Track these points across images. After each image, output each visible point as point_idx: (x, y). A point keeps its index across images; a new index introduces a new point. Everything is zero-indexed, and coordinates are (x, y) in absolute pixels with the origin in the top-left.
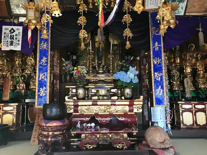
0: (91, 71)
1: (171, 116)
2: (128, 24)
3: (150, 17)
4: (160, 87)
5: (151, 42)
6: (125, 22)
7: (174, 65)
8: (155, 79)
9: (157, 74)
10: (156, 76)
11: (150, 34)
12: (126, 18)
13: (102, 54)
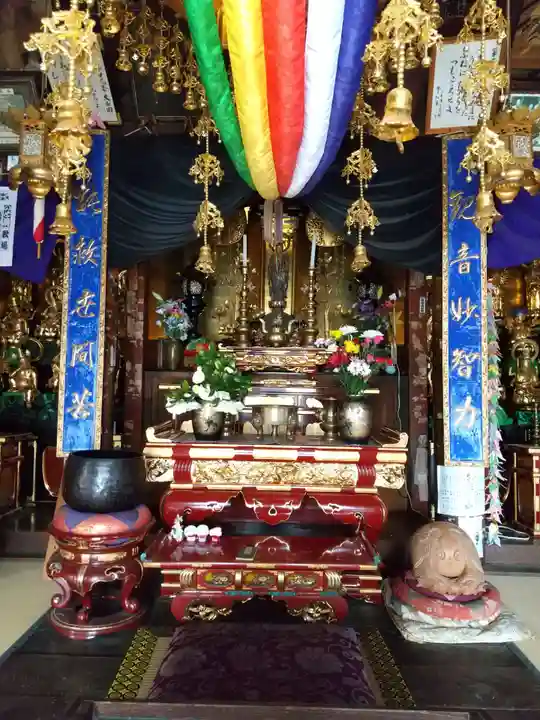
0: (243, 337)
1: (502, 492)
2: (364, 184)
3: (445, 158)
4: (469, 399)
5: (445, 243)
6: (354, 178)
7: (520, 317)
8: (454, 373)
9: (460, 354)
10: (457, 361)
11: (441, 215)
12: (357, 161)
13: (287, 278)
